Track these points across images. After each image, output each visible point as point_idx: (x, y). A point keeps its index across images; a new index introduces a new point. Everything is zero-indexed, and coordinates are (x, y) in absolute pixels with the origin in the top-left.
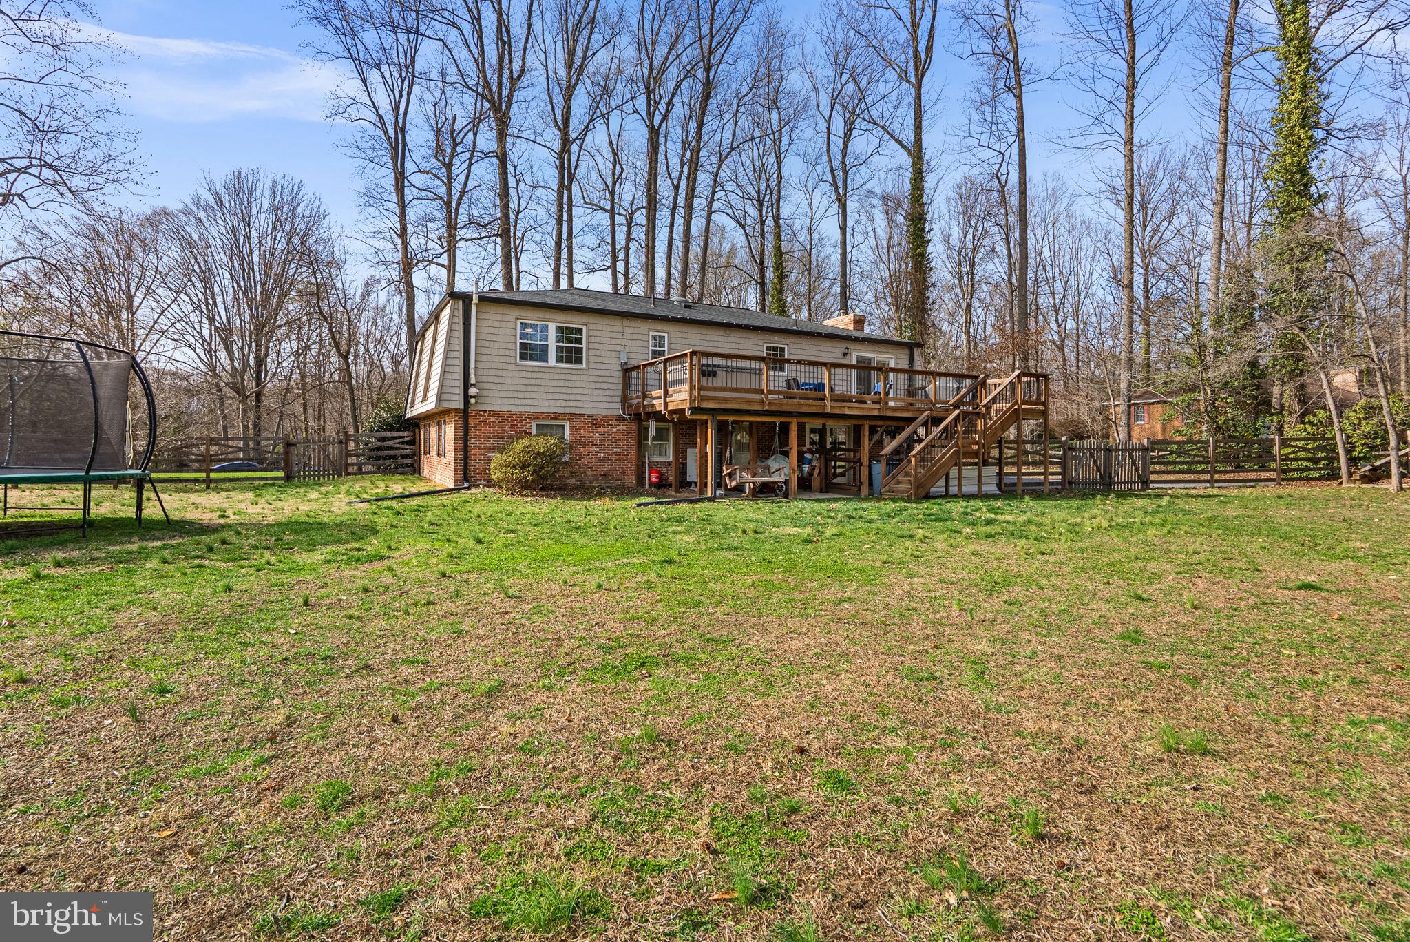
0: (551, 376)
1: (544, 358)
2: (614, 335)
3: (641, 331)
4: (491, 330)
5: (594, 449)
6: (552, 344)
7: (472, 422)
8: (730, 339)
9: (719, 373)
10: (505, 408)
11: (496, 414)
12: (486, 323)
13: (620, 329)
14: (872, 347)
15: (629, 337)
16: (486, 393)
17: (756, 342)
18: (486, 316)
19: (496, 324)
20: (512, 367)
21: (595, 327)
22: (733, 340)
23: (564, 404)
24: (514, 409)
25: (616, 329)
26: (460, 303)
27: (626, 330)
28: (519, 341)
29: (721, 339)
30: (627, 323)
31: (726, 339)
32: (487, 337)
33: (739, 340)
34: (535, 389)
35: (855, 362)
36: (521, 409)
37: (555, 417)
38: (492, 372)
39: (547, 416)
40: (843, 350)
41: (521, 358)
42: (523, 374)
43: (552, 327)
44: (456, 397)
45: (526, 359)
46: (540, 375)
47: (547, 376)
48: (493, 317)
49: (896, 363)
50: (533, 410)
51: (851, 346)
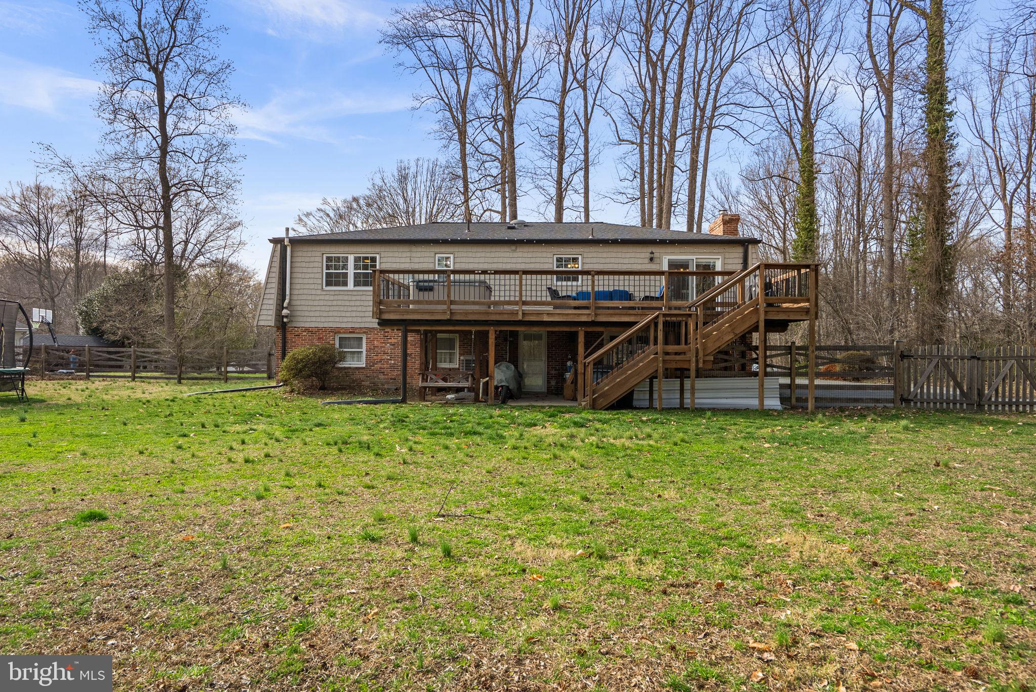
0: (350, 298)
1: (345, 284)
2: (403, 260)
3: (428, 254)
4: (304, 265)
5: (385, 357)
6: (351, 271)
7: (289, 336)
8: (515, 255)
9: (436, 287)
10: (313, 325)
11: (307, 330)
12: (299, 259)
13: (408, 254)
14: (687, 249)
15: (417, 260)
16: (298, 313)
17: (544, 255)
18: (300, 254)
19: (307, 259)
20: (319, 292)
21: (386, 254)
22: (520, 254)
23: (359, 320)
24: (321, 325)
25: (404, 255)
26: (279, 246)
27: (414, 255)
28: (325, 271)
29: (508, 255)
30: (414, 248)
31: (511, 255)
32: (300, 270)
33: (525, 255)
34: (336, 308)
35: (665, 267)
36: (326, 325)
37: (353, 330)
38: (304, 297)
39: (346, 331)
40: (648, 255)
41: (327, 285)
42: (327, 298)
43: (351, 259)
44: (270, 318)
45: (331, 285)
46: (340, 297)
47: (346, 298)
48: (305, 254)
49: (724, 264)
50: (335, 325)
51: (657, 250)
